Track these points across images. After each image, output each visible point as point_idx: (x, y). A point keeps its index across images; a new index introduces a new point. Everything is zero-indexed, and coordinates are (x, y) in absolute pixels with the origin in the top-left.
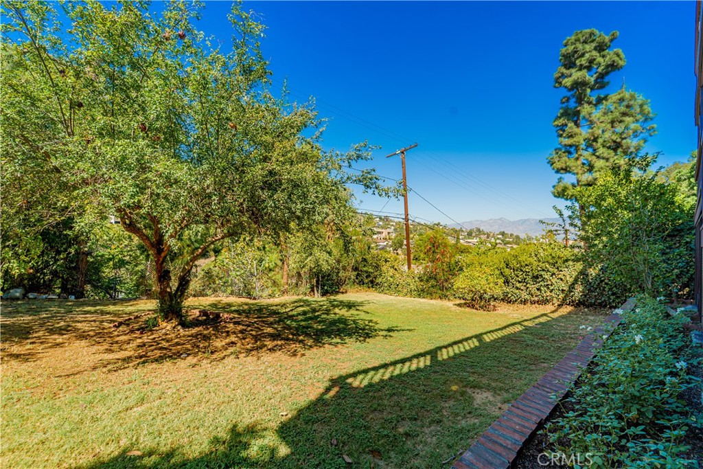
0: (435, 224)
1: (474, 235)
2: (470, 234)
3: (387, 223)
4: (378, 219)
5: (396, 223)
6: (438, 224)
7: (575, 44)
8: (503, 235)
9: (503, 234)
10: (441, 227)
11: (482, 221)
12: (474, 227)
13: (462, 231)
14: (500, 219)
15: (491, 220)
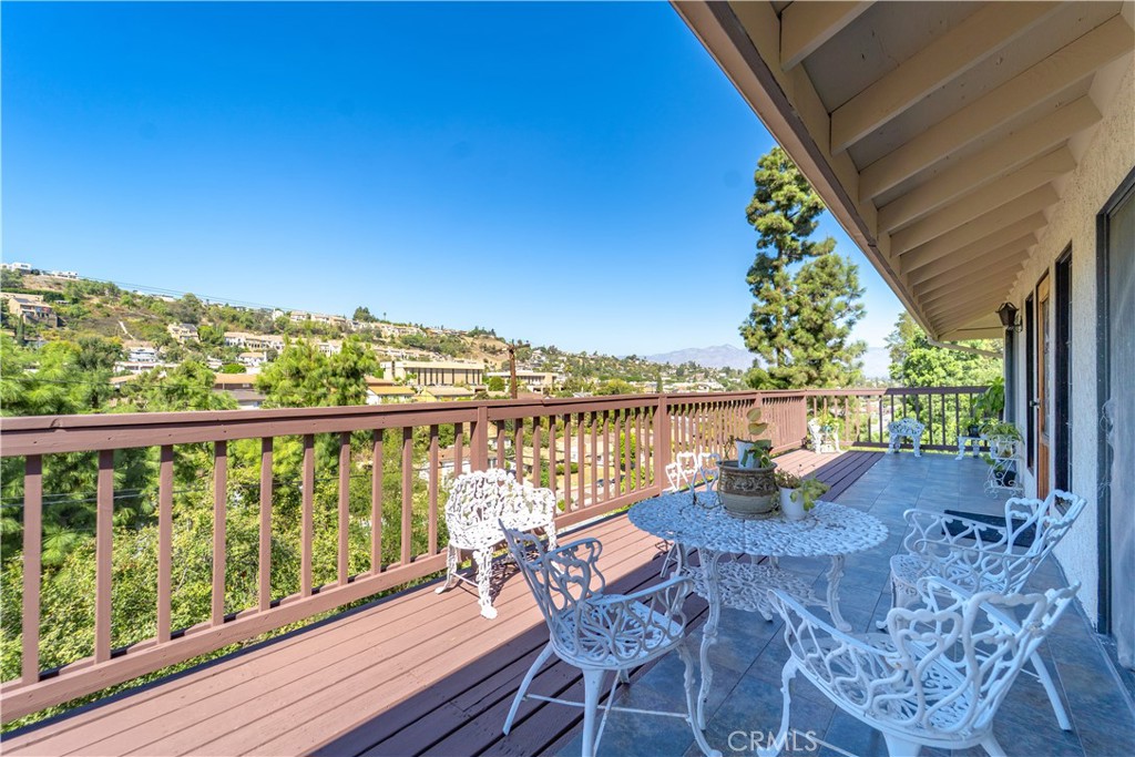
0: (628, 358)
1: (686, 373)
2: (680, 374)
3: (554, 357)
4: (539, 351)
5: (568, 357)
6: (633, 358)
7: (771, 169)
8: (727, 373)
9: (727, 370)
10: (637, 362)
11: (699, 351)
12: (686, 361)
13: (670, 367)
14: (724, 347)
15: (710, 348)
